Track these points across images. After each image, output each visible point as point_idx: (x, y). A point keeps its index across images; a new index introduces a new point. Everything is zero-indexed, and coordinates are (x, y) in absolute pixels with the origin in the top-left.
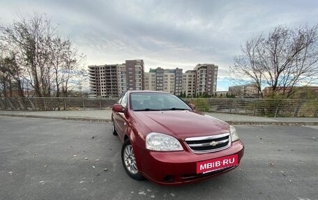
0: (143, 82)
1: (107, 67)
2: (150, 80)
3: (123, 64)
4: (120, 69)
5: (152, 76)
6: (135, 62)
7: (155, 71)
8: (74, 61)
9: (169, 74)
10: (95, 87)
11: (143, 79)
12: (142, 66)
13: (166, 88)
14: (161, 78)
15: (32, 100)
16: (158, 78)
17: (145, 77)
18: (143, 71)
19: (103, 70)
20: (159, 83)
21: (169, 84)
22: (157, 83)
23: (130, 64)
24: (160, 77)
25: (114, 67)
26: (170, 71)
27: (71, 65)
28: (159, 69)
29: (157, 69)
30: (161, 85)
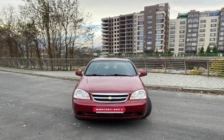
0: (167, 34)
1: (122, 18)
2: (177, 30)
3: (141, 12)
4: (137, 19)
5: (181, 23)
6: (156, 8)
7: (185, 16)
8: (81, 20)
9: (209, 19)
10: (107, 44)
11: (167, 28)
12: (167, 12)
13: (202, 40)
14: (195, 26)
15: (45, 61)
16: (190, 26)
17: (170, 27)
18: (167, 18)
19: (117, 22)
20: (192, 33)
21: (208, 33)
22: (188, 33)
23: (151, 11)
24: (193, 24)
25: (130, 17)
26: (211, 14)
27: (79, 24)
28: (193, 12)
29: (189, 13)
30: (194, 35)
